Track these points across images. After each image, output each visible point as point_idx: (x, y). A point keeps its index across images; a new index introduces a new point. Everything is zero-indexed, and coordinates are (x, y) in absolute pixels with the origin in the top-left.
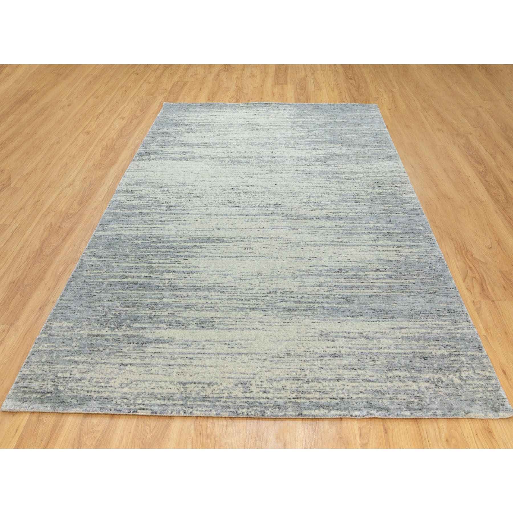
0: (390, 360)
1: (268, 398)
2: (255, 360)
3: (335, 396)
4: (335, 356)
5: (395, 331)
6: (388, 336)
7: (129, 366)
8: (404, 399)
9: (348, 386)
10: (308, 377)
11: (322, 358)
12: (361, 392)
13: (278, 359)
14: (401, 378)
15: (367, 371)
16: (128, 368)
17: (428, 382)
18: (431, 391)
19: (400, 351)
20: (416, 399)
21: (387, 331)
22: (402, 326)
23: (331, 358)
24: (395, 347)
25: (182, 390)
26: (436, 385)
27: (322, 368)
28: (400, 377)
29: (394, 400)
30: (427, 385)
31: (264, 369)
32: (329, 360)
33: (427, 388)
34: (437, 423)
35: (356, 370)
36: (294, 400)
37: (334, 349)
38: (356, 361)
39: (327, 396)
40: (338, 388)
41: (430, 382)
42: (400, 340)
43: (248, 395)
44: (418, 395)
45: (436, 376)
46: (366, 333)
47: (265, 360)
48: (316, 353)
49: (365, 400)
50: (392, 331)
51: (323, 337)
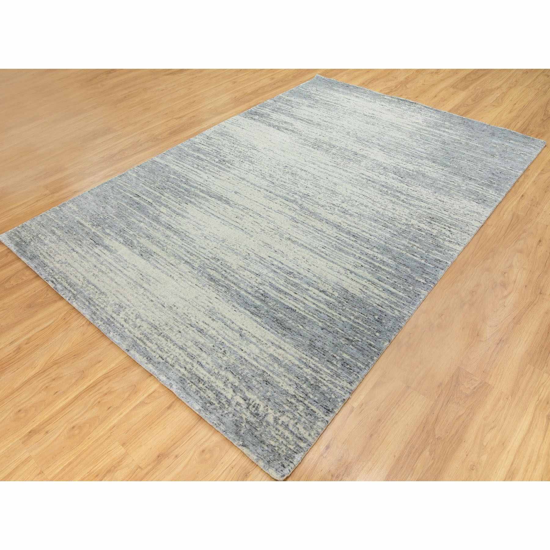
0: (238, 363)
1: (123, 326)
2: (145, 297)
3: (164, 357)
4: (201, 331)
5: (272, 346)
6: (261, 346)
7: (75, 253)
8: (209, 397)
9: (182, 357)
10: (164, 331)
11: (188, 326)
12: (185, 368)
13: (161, 306)
14: (228, 382)
15: (209, 358)
16: (74, 254)
17: (245, 400)
18: (238, 408)
19: (255, 363)
20: (218, 404)
21: (265, 342)
22: (282, 346)
23: (196, 331)
24: (255, 357)
25: (84, 286)
26: (248, 408)
27: (180, 332)
28: (228, 380)
29: (201, 391)
30: (242, 401)
31: (144, 306)
32: (193, 331)
33: (238, 404)
34: (213, 434)
35: (202, 351)
36: (135, 339)
37: (206, 326)
38: (211, 345)
39: (160, 352)
40: (174, 353)
41: (247, 402)
42: (266, 355)
43: (114, 315)
44: (224, 403)
45: (258, 402)
46: (245, 332)
47: (152, 301)
48: (190, 320)
49: (180, 375)
50: (269, 344)
51: (210, 313)
